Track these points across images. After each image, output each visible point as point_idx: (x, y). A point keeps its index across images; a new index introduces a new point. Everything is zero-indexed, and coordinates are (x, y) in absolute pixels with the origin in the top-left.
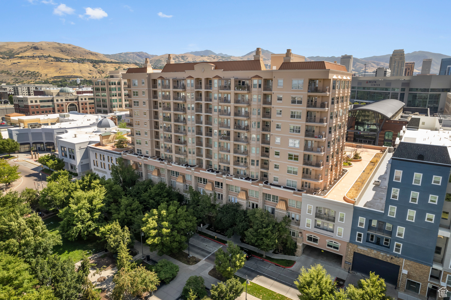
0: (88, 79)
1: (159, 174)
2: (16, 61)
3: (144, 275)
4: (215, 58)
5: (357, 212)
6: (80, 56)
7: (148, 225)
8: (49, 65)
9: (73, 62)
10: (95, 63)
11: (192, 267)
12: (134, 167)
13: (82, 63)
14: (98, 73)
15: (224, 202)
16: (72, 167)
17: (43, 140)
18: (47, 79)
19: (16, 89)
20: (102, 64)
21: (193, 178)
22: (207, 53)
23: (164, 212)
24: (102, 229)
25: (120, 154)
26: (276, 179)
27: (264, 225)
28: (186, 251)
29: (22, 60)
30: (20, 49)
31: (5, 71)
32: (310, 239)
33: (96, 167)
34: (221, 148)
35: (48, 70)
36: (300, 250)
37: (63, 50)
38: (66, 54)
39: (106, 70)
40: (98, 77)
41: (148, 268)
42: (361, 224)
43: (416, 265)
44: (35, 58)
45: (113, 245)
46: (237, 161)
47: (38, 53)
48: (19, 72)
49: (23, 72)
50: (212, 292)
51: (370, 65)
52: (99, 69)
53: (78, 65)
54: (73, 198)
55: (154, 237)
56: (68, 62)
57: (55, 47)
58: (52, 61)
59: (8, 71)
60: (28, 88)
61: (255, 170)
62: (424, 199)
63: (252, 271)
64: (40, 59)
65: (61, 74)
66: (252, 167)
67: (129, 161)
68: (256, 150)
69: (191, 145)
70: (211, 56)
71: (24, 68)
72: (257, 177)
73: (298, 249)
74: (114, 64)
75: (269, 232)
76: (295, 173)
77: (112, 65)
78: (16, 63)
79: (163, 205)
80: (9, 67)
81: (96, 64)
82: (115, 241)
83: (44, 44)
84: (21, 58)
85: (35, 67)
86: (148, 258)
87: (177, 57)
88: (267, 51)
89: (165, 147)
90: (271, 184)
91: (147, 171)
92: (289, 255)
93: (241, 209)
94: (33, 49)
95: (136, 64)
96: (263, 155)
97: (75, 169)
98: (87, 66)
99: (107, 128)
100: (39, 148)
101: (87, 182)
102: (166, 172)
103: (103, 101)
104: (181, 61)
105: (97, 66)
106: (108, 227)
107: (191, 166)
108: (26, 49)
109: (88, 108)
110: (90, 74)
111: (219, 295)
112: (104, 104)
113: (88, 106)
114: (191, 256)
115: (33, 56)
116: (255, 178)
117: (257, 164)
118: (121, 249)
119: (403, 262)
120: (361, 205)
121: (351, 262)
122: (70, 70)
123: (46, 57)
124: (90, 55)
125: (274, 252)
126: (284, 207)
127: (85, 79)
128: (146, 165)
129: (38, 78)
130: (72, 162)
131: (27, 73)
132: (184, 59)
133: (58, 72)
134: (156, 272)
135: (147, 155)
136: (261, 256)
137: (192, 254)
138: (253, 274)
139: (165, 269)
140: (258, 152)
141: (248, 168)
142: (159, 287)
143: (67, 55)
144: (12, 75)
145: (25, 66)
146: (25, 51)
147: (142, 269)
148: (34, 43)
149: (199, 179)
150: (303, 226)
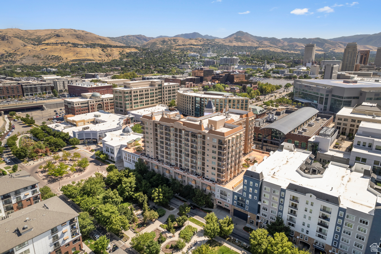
0: (98, 62)
1: (158, 168)
2: (44, 47)
3: (154, 213)
4: (201, 40)
5: (234, 194)
6: (92, 41)
7: (155, 195)
8: (68, 51)
9: (86, 48)
10: (104, 47)
11: (171, 211)
12: (146, 163)
13: (94, 48)
14: (106, 57)
15: (186, 184)
16: (112, 158)
17: (83, 137)
18: (68, 62)
19: (55, 83)
20: (109, 48)
21: (173, 172)
22: (194, 36)
23: (160, 190)
24: (136, 195)
25: (139, 156)
26: (207, 176)
27: (199, 196)
28: (169, 205)
29: (48, 47)
30: (46, 36)
31: (36, 55)
32: (219, 202)
33: (126, 160)
34: (186, 160)
35: (68, 55)
36: (215, 206)
37: (78, 37)
38: (80, 40)
39: (113, 54)
40: (106, 60)
41: (155, 211)
42: (235, 198)
43: (252, 214)
44: (58, 45)
45: (141, 201)
46: (192, 167)
47: (60, 40)
48: (46, 56)
49: (49, 56)
50: (177, 220)
51: (337, 46)
52: (106, 52)
53: (90, 50)
54: (123, 182)
55: (157, 199)
56: (83, 47)
57: (72, 34)
58: (70, 47)
59: (38, 55)
60: (63, 82)
61: (199, 171)
62: (253, 191)
63: (194, 214)
64: (62, 46)
65: (78, 57)
66: (198, 170)
67: (143, 160)
68: (200, 163)
69: (173, 157)
70: (198, 39)
71: (50, 53)
72: (200, 174)
73: (214, 206)
74: (118, 49)
75: (202, 199)
76: (214, 175)
77: (117, 49)
78: (44, 49)
79: (160, 186)
80: (39, 52)
81: (104, 49)
82: (142, 200)
83: (63, 31)
84: (48, 44)
85: (59, 52)
86: (154, 207)
87: (170, 40)
88: (246, 33)
89: (161, 155)
90: (205, 178)
91: (152, 166)
92: (211, 208)
93: (193, 188)
94: (56, 36)
95: (136, 48)
96: (202, 165)
97: (114, 159)
98: (98, 50)
99: (128, 133)
100: (89, 141)
101: (127, 173)
102: (161, 168)
103: (120, 104)
104: (173, 43)
105: (105, 50)
106: (138, 194)
107: (173, 166)
108: (50, 36)
109: (109, 106)
110: (100, 57)
111: (179, 220)
112: (121, 105)
113: (109, 104)
114: (171, 207)
115: (57, 43)
116: (199, 175)
117: (200, 169)
118: (145, 203)
119: (249, 213)
120: (236, 191)
121: (233, 212)
122: (85, 54)
123: (66, 44)
124: (99, 40)
125: (205, 207)
126: (209, 189)
127: (96, 62)
128: (151, 163)
129: (61, 61)
130: (112, 155)
131: (53, 57)
132: (175, 42)
133: (75, 56)
134: (158, 212)
135: (152, 157)
136: (199, 208)
137: (171, 206)
138: (194, 215)
139: (161, 211)
140: (201, 164)
141: (197, 170)
142: (158, 218)
143: (82, 40)
144: (42, 58)
145: (51, 51)
146: (50, 38)
147: (152, 211)
148: (56, 30)
149: (176, 173)
150: (216, 197)
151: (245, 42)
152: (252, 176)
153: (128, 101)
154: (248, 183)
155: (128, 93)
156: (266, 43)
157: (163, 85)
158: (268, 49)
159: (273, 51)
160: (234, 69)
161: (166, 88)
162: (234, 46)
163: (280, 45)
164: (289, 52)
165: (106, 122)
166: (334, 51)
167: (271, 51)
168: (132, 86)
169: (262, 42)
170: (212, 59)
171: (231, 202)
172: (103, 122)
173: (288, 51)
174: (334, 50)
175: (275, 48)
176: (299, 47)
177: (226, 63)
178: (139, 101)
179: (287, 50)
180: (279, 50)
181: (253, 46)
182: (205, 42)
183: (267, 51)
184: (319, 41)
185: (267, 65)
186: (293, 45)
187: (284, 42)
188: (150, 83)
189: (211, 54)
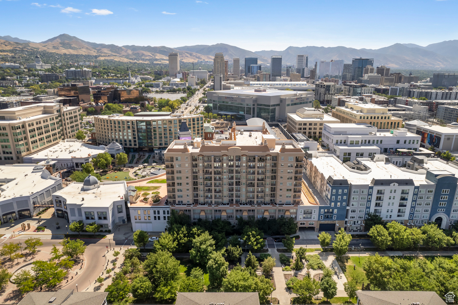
4: (6, 44)
11: (270, 253)
12: (181, 214)
15: (256, 218)
17: (14, 209)
21: (235, 211)
32: (301, 224)
33: (138, 220)
34: (248, 191)
36: (298, 230)
42: (322, 212)
43: (341, 221)
46: (258, 197)
61: (268, 199)
62: (342, 198)
67: (176, 211)
68: (268, 189)
69: (226, 193)
72: (269, 202)
88: (74, 37)
89: (207, 196)
90: (279, 204)
91: (194, 214)
92: (294, 234)
96: (272, 191)
102: (213, 211)
103: (2, 147)
107: (227, 204)
112: (6, 150)
117: (269, 196)
119: (337, 222)
121: (319, 228)
126: (289, 214)
128: (193, 211)
130: (102, 222)
135: (188, 203)
141: (264, 199)
150: (298, 220)
151: (78, 49)
152: (341, 184)
153: (22, 140)
154: (337, 192)
155: (20, 128)
156: (105, 50)
157: (62, 111)
158: (112, 58)
159: (119, 61)
160: (93, 84)
161: (67, 115)
162: (65, 54)
163: (124, 53)
164: (138, 62)
165: (15, 179)
166: (183, 61)
167: (116, 61)
168: (19, 115)
169: (100, 49)
170: (49, 72)
171: (316, 219)
172: (8, 182)
173: (136, 61)
174: (182, 59)
175: (120, 58)
176: (147, 56)
177: (76, 76)
178: (37, 138)
179: (134, 60)
180: (126, 60)
181: (91, 55)
182: (15, 46)
183: (111, 61)
184: (166, 50)
185: (132, 78)
186: (138, 54)
187: (127, 50)
188: (42, 109)
189: (42, 65)
